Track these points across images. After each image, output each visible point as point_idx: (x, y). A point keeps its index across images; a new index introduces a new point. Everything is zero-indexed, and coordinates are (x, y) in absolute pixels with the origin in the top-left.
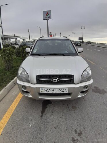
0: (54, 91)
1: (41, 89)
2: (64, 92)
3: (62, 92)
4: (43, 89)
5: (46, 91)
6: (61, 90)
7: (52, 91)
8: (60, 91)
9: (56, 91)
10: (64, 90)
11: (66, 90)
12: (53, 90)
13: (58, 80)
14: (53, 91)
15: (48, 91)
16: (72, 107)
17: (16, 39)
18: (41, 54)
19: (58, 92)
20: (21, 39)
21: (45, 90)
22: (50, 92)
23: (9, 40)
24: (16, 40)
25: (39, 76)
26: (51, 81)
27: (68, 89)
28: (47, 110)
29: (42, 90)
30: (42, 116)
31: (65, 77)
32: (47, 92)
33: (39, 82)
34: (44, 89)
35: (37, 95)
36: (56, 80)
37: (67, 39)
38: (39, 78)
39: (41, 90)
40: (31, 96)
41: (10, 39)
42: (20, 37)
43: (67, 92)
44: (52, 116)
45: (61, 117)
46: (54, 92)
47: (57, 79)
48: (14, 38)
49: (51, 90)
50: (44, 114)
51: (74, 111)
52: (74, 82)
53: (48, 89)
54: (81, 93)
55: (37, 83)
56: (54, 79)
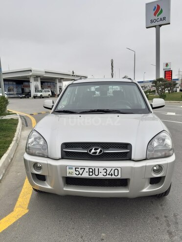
0: (92, 172)
1: (69, 168)
2: (112, 175)
3: (109, 175)
4: (72, 168)
5: (77, 173)
6: (105, 171)
7: (89, 172)
8: (105, 174)
9: (97, 174)
10: (112, 172)
11: (116, 171)
12: (91, 170)
13: (101, 151)
14: (91, 174)
15: (81, 173)
18: (74, 111)
19: (101, 176)
21: (76, 171)
22: (85, 175)
25: (66, 145)
26: (87, 153)
27: (119, 169)
29: (71, 171)
31: (114, 148)
32: (80, 176)
33: (66, 155)
34: (74, 168)
35: (61, 181)
36: (96, 153)
38: (66, 147)
39: (68, 170)
40: (49, 187)
42: (86, 77)
43: (119, 177)
46: (94, 176)
47: (98, 151)
49: (87, 170)
52: (133, 157)
53: (81, 169)
54: (150, 185)
55: (62, 158)
56: (93, 151)
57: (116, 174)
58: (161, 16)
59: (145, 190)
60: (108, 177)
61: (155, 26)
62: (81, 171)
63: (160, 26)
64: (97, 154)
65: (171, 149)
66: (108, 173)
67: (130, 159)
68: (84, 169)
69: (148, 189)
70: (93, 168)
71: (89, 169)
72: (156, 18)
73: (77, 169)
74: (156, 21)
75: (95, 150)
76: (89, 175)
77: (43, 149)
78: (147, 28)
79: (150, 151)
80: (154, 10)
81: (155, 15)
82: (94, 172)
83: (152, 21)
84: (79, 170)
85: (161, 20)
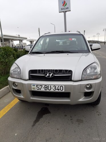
0: (47, 88)
1: (33, 85)
2: (59, 90)
3: (57, 90)
4: (35, 86)
5: (38, 88)
6: (55, 87)
7: (45, 88)
8: (55, 89)
9: (49, 89)
10: (59, 88)
11: (61, 87)
12: (46, 87)
13: (52, 75)
14: (46, 89)
15: (40, 88)
16: (77, 119)
17: (21, 41)
19: (52, 90)
20: (28, 40)
21: (37, 87)
22: (43, 90)
23: (11, 43)
24: (21, 43)
25: (32, 72)
26: (44, 76)
27: (64, 86)
28: (41, 120)
29: (34, 87)
30: (33, 125)
32: (39, 90)
33: (31, 78)
34: (36, 85)
35: (29, 94)
37: (79, 33)
38: (32, 73)
39: (32, 87)
40: (22, 97)
41: (12, 41)
42: (26, 38)
43: (63, 91)
44: (47, 126)
45: (58, 129)
46: (48, 90)
48: (18, 40)
49: (43, 86)
50: (37, 123)
51: (79, 124)
52: (73, 79)
53: (40, 86)
54: (84, 97)
55: (30, 79)
56: (48, 75)
57: (62, 89)
58: (66, 7)
59: (80, 100)
60: (56, 91)
61: (63, 12)
62: (40, 87)
63: (66, 12)
64: (50, 77)
65: (99, 74)
66: (56, 88)
67: (71, 80)
68: (42, 86)
69: (83, 99)
70: (47, 86)
71: (45, 86)
72: (64, 7)
73: (37, 86)
74: (64, 9)
75: (49, 74)
76: (45, 90)
77: (18, 74)
78: (59, 12)
79: (84, 75)
80: (63, 3)
81: (63, 6)
82: (48, 88)
83: (62, 9)
84: (39, 86)
85: (66, 9)
